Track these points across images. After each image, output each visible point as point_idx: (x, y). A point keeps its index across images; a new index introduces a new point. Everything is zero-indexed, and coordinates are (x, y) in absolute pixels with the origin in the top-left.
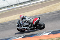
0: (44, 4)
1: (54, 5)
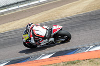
0: (41, 7)
1: (58, 8)
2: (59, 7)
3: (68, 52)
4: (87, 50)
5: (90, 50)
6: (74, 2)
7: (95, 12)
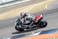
2: (15, 10)
3: (20, 37)
4: (31, 35)
5: (32, 35)
6: (24, 7)
7: (36, 13)
